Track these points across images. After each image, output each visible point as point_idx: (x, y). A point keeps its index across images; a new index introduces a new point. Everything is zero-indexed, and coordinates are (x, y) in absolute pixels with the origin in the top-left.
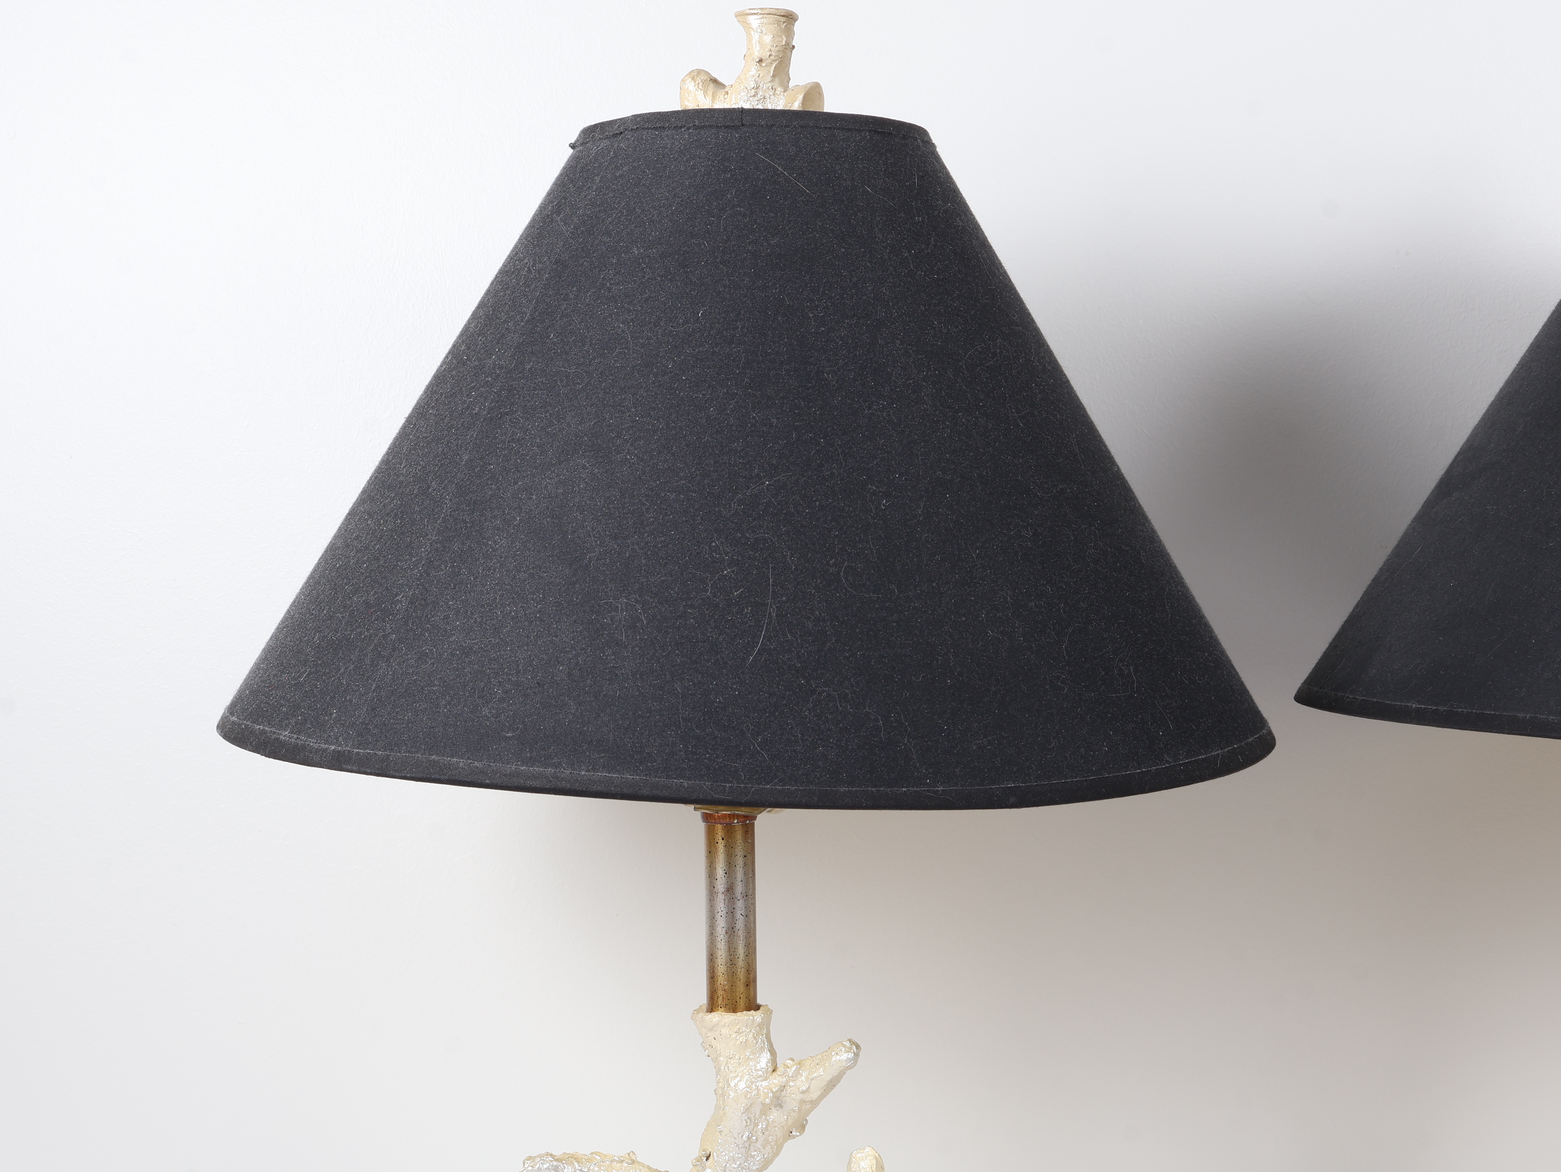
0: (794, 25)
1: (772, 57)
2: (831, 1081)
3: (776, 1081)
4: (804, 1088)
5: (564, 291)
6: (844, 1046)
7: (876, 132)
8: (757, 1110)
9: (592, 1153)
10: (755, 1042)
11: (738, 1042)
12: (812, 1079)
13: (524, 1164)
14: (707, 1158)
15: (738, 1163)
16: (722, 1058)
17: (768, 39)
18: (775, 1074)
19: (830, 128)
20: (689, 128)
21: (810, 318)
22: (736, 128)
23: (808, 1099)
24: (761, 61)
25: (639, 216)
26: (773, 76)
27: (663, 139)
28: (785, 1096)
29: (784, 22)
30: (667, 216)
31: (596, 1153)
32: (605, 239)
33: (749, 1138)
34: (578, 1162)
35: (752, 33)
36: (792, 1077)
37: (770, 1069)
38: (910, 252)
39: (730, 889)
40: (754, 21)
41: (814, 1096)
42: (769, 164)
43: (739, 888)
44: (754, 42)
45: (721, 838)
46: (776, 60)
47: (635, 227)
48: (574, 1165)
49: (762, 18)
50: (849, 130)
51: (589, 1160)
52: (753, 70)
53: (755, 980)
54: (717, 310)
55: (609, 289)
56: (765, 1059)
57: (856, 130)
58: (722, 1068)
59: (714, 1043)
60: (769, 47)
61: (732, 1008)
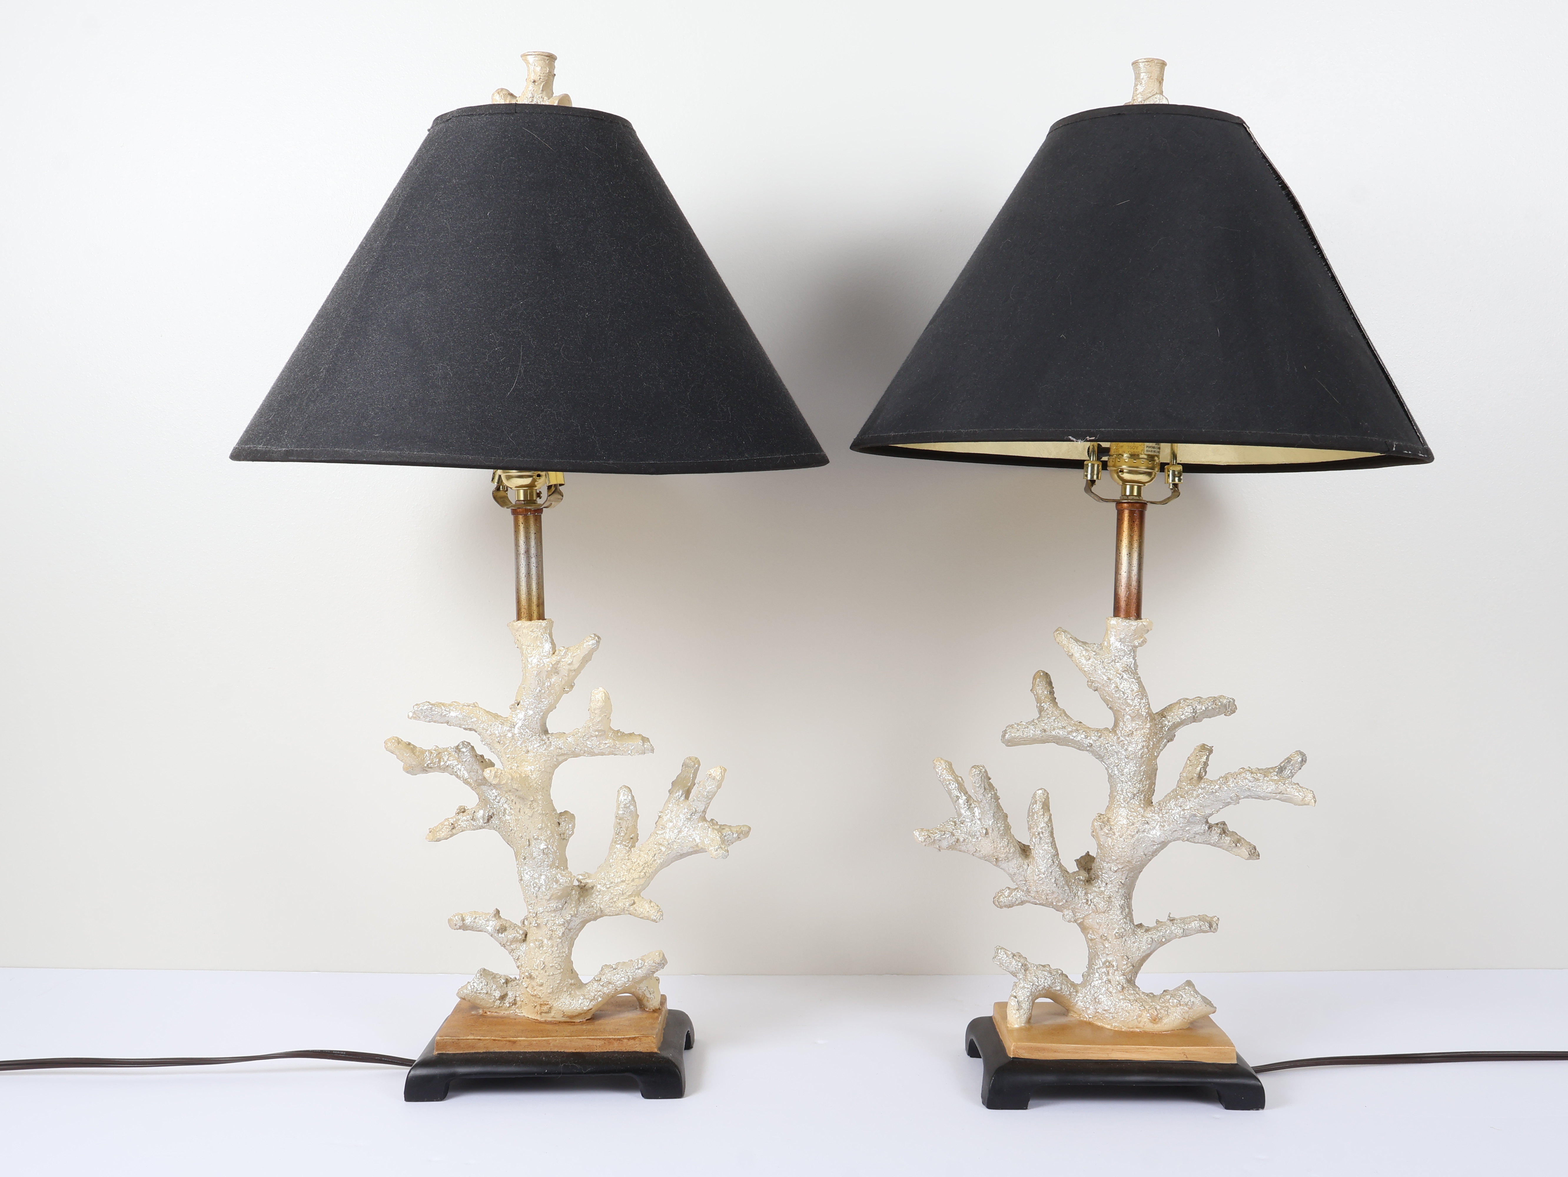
0: (554, 62)
1: (541, 80)
2: (584, 657)
3: (554, 659)
4: (569, 662)
5: (414, 204)
6: (591, 637)
7: (593, 118)
8: (544, 675)
9: (452, 702)
10: (542, 637)
11: (532, 637)
12: (574, 657)
13: (413, 707)
14: (518, 705)
15: (534, 705)
16: (524, 647)
17: (538, 69)
18: (554, 655)
19: (566, 115)
20: (486, 115)
21: (550, 217)
22: (512, 114)
23: (572, 669)
24: (534, 82)
25: (457, 163)
26: (542, 91)
27: (472, 121)
28: (559, 667)
29: (548, 60)
30: (472, 162)
31: (455, 702)
32: (438, 175)
33: (540, 691)
34: (444, 706)
35: (529, 65)
36: (563, 656)
37: (551, 653)
38: (610, 183)
39: (527, 551)
40: (531, 59)
41: (576, 666)
42: (530, 134)
43: (533, 551)
44: (531, 71)
45: (521, 523)
46: (543, 82)
47: (455, 168)
48: (441, 707)
49: (535, 57)
50: (577, 116)
51: (450, 705)
52: (531, 87)
53: (543, 604)
54: (498, 212)
55: (439, 202)
56: (548, 646)
57: (581, 116)
58: (524, 652)
59: (519, 638)
60: (539, 74)
61: (530, 619)
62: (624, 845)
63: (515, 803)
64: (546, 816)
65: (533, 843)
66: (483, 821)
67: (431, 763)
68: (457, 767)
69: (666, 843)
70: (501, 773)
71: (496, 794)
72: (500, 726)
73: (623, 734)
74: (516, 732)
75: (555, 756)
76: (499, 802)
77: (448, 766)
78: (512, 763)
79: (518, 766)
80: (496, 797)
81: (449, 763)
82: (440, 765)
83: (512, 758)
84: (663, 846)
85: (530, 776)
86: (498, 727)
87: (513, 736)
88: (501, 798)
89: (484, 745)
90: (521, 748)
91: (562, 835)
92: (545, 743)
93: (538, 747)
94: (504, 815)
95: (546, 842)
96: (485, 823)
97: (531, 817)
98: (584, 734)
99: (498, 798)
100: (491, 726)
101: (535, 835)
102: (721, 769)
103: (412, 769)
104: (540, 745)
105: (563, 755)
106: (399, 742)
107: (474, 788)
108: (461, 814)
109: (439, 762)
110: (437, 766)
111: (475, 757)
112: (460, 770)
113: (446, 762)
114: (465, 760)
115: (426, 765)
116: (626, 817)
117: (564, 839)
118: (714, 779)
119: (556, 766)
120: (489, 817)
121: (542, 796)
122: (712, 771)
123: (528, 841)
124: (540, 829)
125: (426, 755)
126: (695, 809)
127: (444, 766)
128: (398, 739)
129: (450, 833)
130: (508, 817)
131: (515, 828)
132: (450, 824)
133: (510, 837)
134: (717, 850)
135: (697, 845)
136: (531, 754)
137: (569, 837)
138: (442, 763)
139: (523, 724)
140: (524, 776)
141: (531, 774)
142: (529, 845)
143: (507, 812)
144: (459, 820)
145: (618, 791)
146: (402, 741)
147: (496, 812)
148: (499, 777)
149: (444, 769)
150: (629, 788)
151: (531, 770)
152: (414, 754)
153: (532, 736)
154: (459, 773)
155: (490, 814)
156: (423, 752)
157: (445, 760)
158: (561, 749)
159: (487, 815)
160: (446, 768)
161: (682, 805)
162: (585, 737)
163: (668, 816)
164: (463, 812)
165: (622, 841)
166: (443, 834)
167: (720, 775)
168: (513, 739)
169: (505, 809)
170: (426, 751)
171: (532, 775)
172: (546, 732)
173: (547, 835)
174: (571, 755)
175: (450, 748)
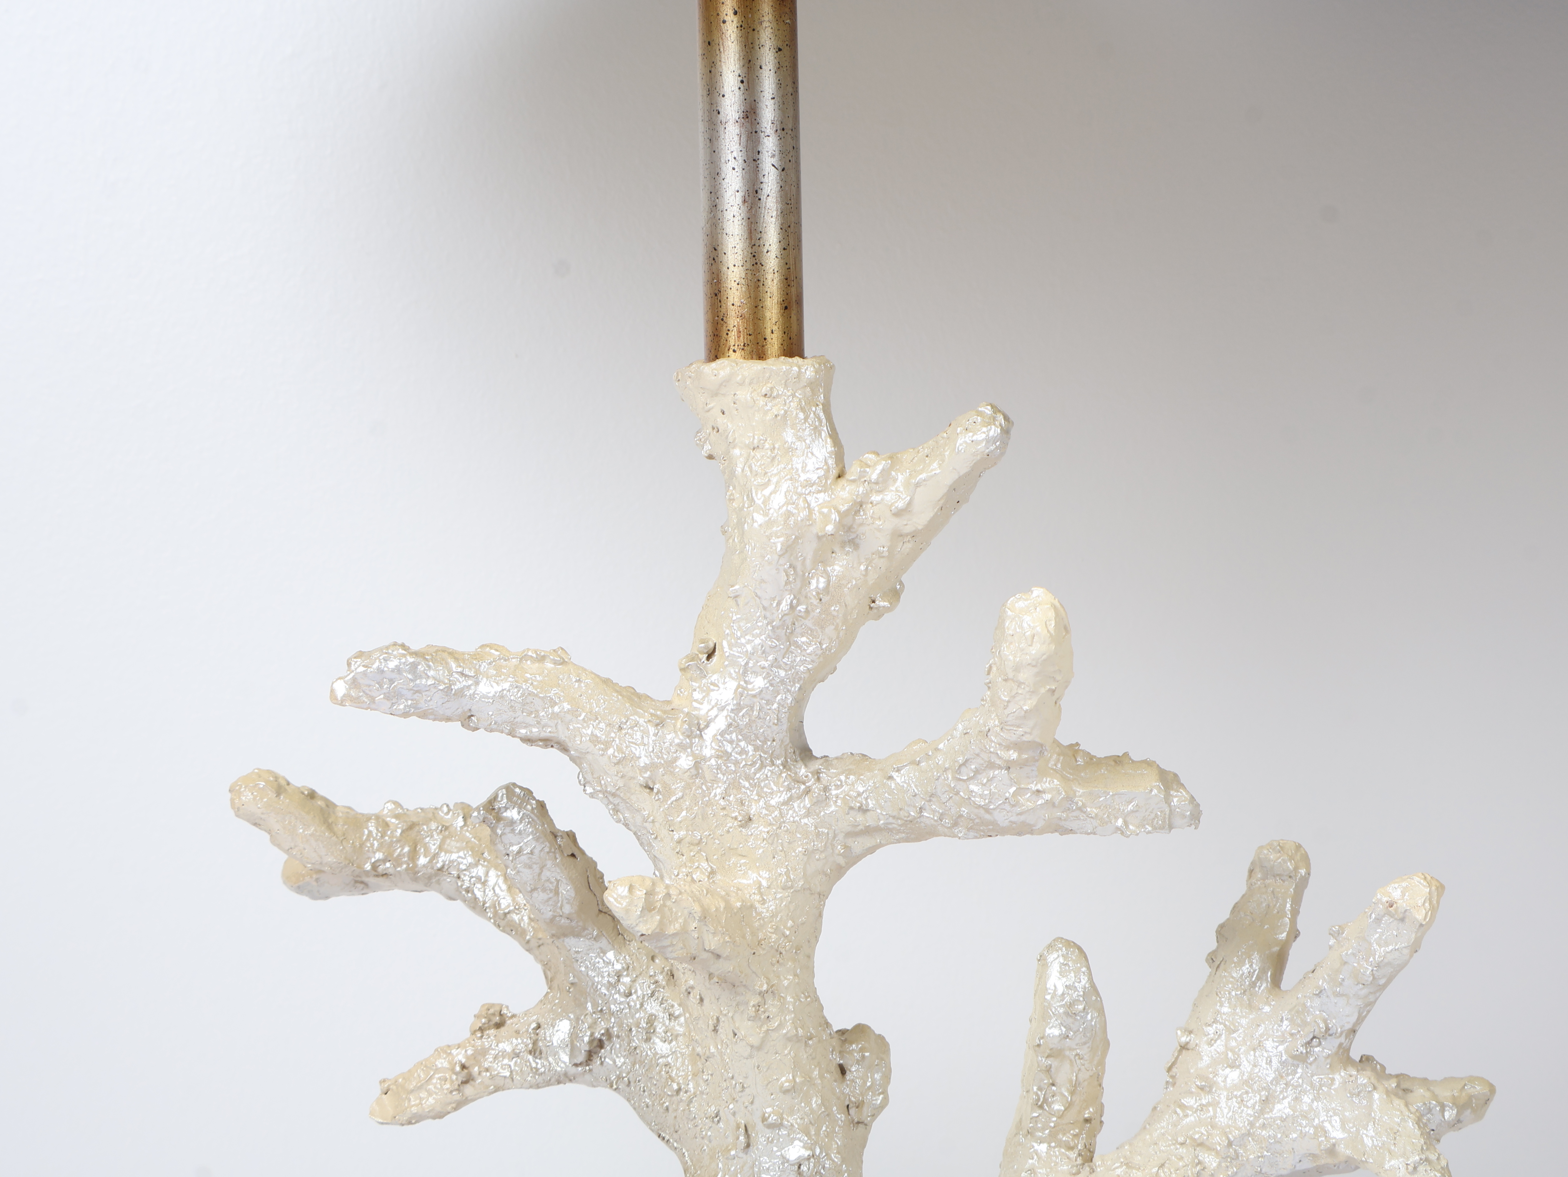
2: (953, 488)
3: (845, 493)
4: (900, 504)
6: (980, 414)
8: (808, 549)
9: (482, 646)
10: (801, 416)
11: (769, 417)
12: (918, 485)
13: (349, 664)
14: (709, 656)
15: (770, 658)
16: (737, 452)
18: (842, 482)
23: (908, 529)
28: (861, 524)
31: (491, 646)
33: (792, 607)
34: (456, 659)
36: (877, 483)
37: (834, 472)
39: (750, 114)
41: (920, 519)
43: (768, 113)
45: (730, 12)
48: (447, 663)
51: (477, 656)
53: (799, 302)
56: (823, 449)
58: (739, 470)
59: (721, 421)
61: (757, 351)
62: (1060, 1144)
63: (702, 1000)
64: (806, 1044)
65: (761, 1137)
66: (572, 1055)
67: (384, 861)
68: (474, 872)
69: (1218, 1140)
70: (668, 895)
71: (618, 967)
72: (652, 730)
73: (1092, 761)
74: (707, 752)
75: (841, 837)
76: (630, 994)
77: (441, 869)
78: (692, 860)
79: (713, 873)
80: (619, 975)
81: (443, 858)
82: (416, 865)
83: (691, 844)
84: (1210, 1149)
85: (757, 905)
86: (645, 733)
87: (697, 765)
88: (634, 981)
89: (592, 795)
90: (724, 809)
91: (852, 1111)
92: (808, 791)
93: (785, 803)
94: (648, 1040)
95: (808, 1134)
96: (576, 1065)
97: (759, 1048)
98: (961, 760)
99: (626, 980)
100: (620, 728)
101: (769, 1110)
102: (1430, 886)
103: (317, 880)
104: (791, 799)
105: (868, 831)
106: (280, 787)
107: (534, 944)
108: (492, 1031)
109: (413, 855)
110: (407, 869)
111: (551, 837)
112: (484, 883)
113: (435, 856)
114: (515, 848)
115: (368, 867)
116: (1071, 1049)
117: (858, 1123)
118: (1402, 920)
119: (840, 871)
120: (595, 1043)
121: (796, 975)
122: (1395, 892)
123: (742, 1130)
124: (786, 1092)
125: (370, 832)
126: (1325, 1021)
127: (430, 871)
128: (276, 778)
129: (456, 1096)
130: (661, 1047)
131: (691, 1086)
132: (458, 1068)
133: (671, 1114)
134: (1415, 1168)
135: (1332, 1151)
136: (760, 829)
137: (874, 1116)
138: (422, 861)
139: (730, 725)
140: (739, 904)
141: (758, 897)
142: (748, 1146)
143: (660, 1029)
144: (484, 1052)
145: (1042, 958)
146: (288, 784)
147: (620, 1026)
148: (661, 911)
149: (430, 878)
150: (1080, 949)
151: (760, 886)
152: (330, 827)
153: (763, 766)
154: (479, 894)
155: (598, 1036)
156: (357, 821)
157: (433, 848)
158: (863, 810)
159: (586, 1039)
160: (436, 875)
161: (1267, 1009)
162: (963, 769)
163: (1219, 1046)
164: (499, 1025)
165: (1055, 1131)
166: (431, 1101)
167: (1427, 904)
168: (697, 775)
169: (651, 1020)
170: (368, 818)
171: (763, 902)
172: (805, 753)
173: (811, 1109)
174: (899, 832)
175: (445, 809)
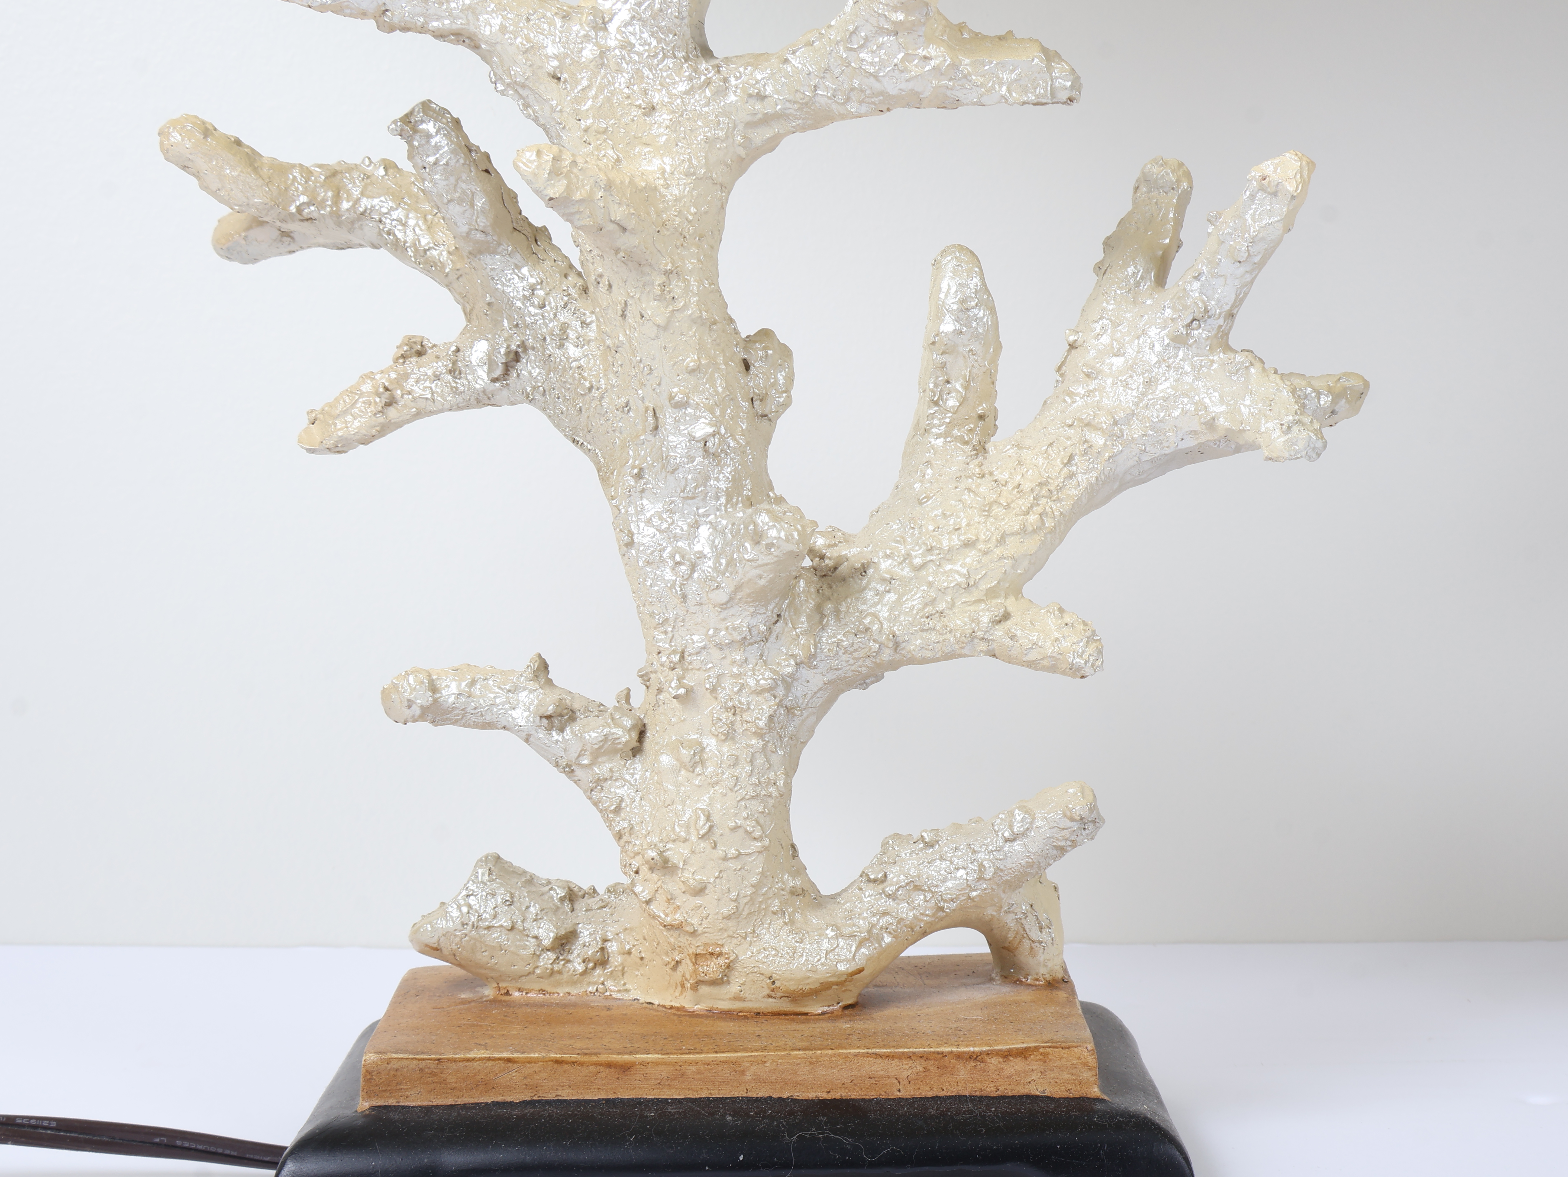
62: (956, 439)
63: (610, 286)
64: (710, 329)
65: (668, 417)
66: (490, 371)
67: (308, 204)
68: (395, 215)
69: (1104, 420)
70: (574, 163)
71: (532, 281)
72: (558, 22)
73: (978, 37)
74: (612, 43)
75: (741, 127)
76: (544, 306)
77: (363, 214)
78: (598, 149)
79: (618, 160)
80: (533, 289)
81: (365, 203)
82: (339, 209)
83: (597, 132)
84: (1097, 428)
85: (662, 190)
86: (551, 23)
87: (602, 55)
88: (547, 294)
89: (502, 93)
90: (628, 97)
91: (757, 403)
92: (708, 83)
93: (687, 92)
94: (561, 346)
95: (713, 413)
96: (494, 380)
97: (665, 328)
98: (851, 28)
99: (540, 293)
100: (528, 20)
101: (675, 390)
102: (1301, 160)
104: (692, 88)
105: (766, 120)
106: (208, 131)
107: (452, 277)
108: (414, 359)
109: (337, 199)
110: (331, 212)
111: (466, 150)
112: (405, 225)
113: (358, 201)
114: (432, 159)
115: (293, 209)
116: (964, 346)
117: (763, 416)
118: (1275, 194)
119: (741, 165)
120: (512, 356)
121: (699, 260)
122: (1268, 167)
123: (651, 413)
124: (692, 371)
125: (295, 178)
126: (1204, 302)
127: (353, 215)
128: (204, 123)
129: (381, 419)
130: (572, 351)
131: (602, 382)
132: (381, 390)
133: (584, 414)
134: (1289, 428)
135: (1211, 425)
136: (663, 117)
137: (778, 414)
138: (345, 205)
139: (633, 18)
140: (643, 184)
141: (661, 182)
142: (656, 428)
143: (572, 335)
144: (406, 376)
145: (936, 263)
146: (215, 129)
147: (535, 338)
148: (567, 176)
149: (353, 223)
150: (971, 252)
151: (664, 172)
152: (256, 170)
153: (665, 57)
154: (400, 235)
155: (513, 347)
156: (282, 169)
157: (356, 193)
158: (761, 97)
159: (503, 351)
160: (359, 219)
161: (1149, 302)
162: (854, 38)
163: (1105, 339)
164: (420, 354)
165: (951, 425)
166: (357, 424)
167: (1298, 176)
168: (603, 64)
169: (564, 328)
170: (293, 166)
171: (667, 186)
172: (706, 52)
173: (717, 393)
174: (796, 118)
175: (367, 162)
